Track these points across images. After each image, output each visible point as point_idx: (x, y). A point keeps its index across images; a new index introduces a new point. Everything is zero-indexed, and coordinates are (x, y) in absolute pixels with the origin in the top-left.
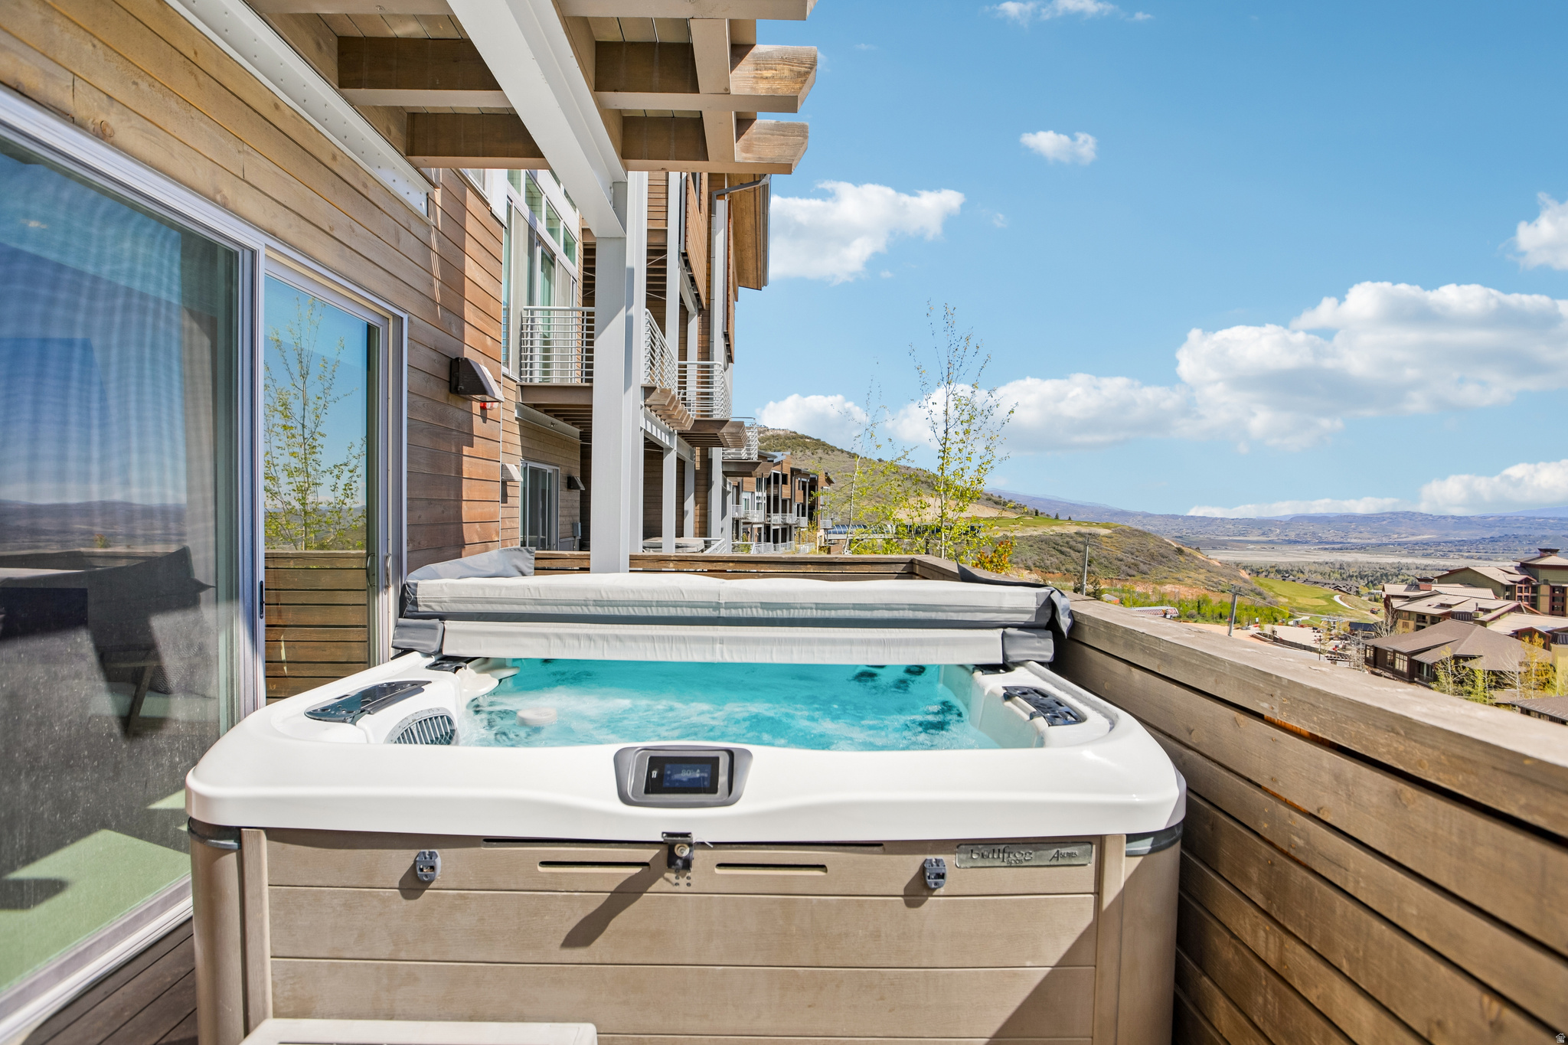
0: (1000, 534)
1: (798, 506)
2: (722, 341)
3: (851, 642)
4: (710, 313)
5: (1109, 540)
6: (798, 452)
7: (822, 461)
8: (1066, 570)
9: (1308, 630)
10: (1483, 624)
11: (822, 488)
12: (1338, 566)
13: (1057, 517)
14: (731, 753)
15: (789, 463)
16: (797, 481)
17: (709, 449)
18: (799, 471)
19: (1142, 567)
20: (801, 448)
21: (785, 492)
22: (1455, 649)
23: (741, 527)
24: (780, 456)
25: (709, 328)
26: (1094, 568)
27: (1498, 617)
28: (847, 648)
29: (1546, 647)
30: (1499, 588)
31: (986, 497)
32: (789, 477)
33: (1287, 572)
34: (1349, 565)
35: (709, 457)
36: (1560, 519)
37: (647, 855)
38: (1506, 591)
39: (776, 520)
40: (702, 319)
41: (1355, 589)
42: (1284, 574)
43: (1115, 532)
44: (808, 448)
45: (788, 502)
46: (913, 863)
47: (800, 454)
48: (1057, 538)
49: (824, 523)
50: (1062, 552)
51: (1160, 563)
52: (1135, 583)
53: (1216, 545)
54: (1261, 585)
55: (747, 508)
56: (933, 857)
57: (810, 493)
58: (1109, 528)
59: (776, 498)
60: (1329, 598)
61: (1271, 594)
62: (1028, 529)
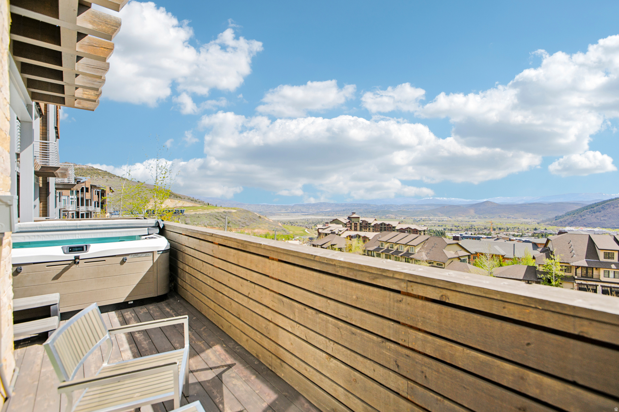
0: (194, 213)
1: (95, 202)
2: (54, 131)
3: (112, 232)
4: (47, 117)
5: (236, 214)
6: (94, 176)
7: (108, 181)
8: (220, 226)
9: (298, 241)
10: (340, 235)
11: (108, 194)
12: (307, 220)
13: (216, 206)
14: (86, 245)
15: (90, 183)
16: (94, 191)
17: (48, 178)
18: (95, 186)
19: (247, 223)
20: (96, 175)
21: (87, 196)
22: (331, 243)
23: (62, 213)
24: (84, 179)
25: (47, 124)
26: (230, 225)
27: (343, 233)
28: (111, 233)
29: (350, 240)
30: (344, 224)
31: (187, 198)
32: (90, 189)
33: (293, 223)
34: (310, 219)
35: (48, 181)
36: (357, 204)
37: (70, 262)
38: (345, 225)
39: (83, 209)
40: (42, 119)
41: (311, 227)
42: (292, 223)
43: (238, 211)
44: (100, 175)
45: (89, 201)
46: (121, 258)
47: (95, 178)
48: (216, 214)
49: (110, 210)
50: (218, 219)
51: (253, 222)
52: (245, 230)
53: (272, 214)
54: (285, 227)
55: (65, 203)
56: (125, 257)
57: (101, 197)
58: (235, 209)
59: (82, 199)
60: (304, 231)
61: (288, 230)
62: (205, 211)
